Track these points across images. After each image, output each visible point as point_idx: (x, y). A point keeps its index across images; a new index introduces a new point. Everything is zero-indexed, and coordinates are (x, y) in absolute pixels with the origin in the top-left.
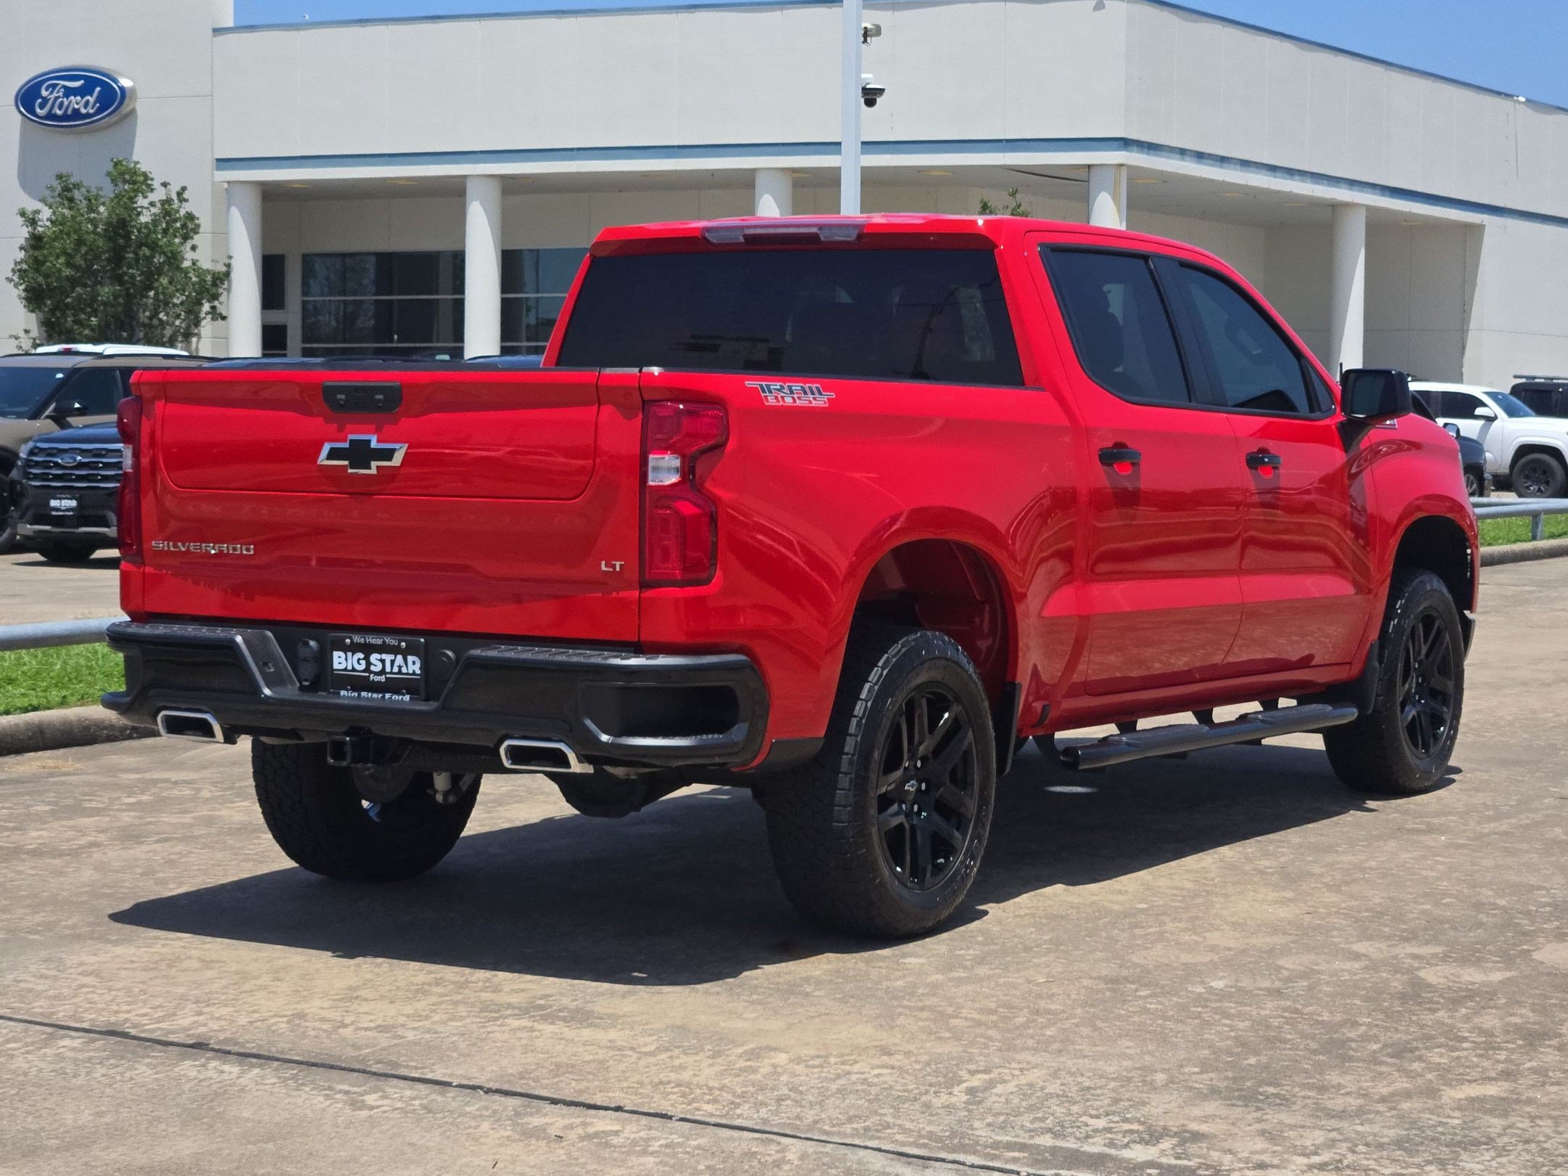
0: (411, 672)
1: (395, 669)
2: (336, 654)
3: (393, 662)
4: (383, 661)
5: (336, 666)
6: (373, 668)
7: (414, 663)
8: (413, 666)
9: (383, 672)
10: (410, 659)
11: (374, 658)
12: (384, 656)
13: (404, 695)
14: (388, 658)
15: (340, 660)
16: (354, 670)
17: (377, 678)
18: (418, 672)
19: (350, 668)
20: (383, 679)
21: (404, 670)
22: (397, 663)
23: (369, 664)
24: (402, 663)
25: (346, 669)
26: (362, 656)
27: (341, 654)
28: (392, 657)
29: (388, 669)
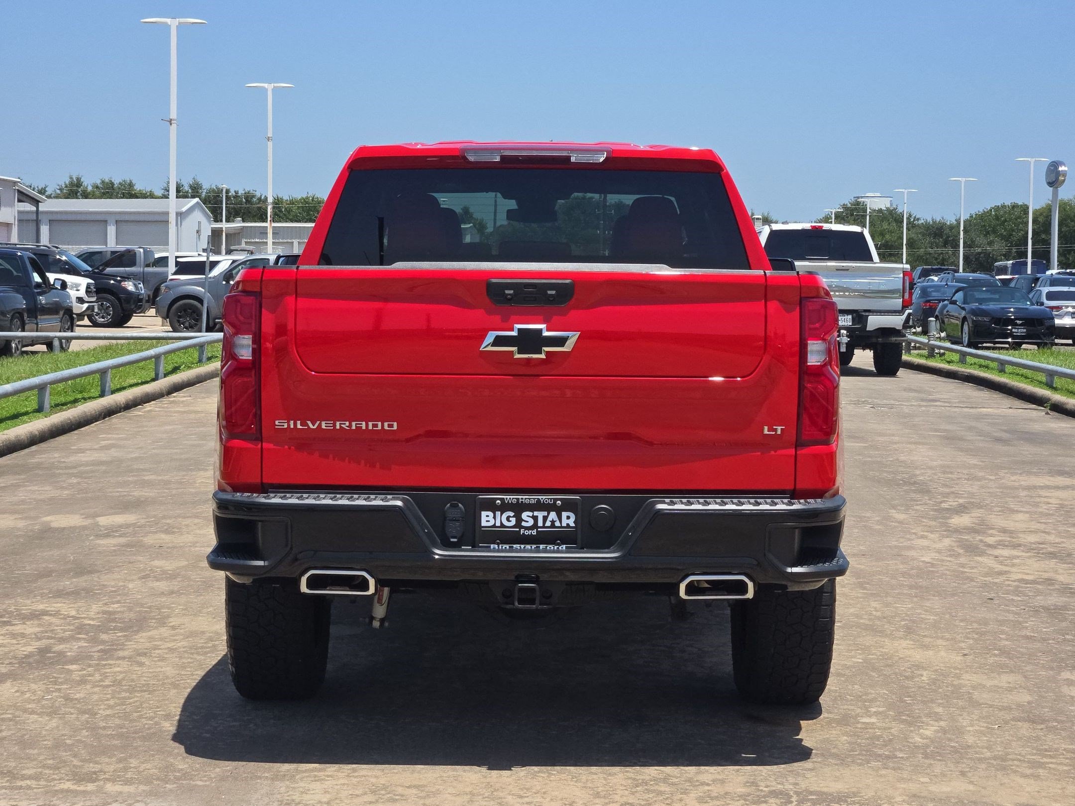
0: (564, 524)
1: (548, 524)
2: (484, 514)
3: (545, 519)
4: (535, 518)
5: (484, 523)
6: (524, 524)
7: (568, 518)
8: (568, 520)
9: (535, 526)
10: (564, 514)
11: (525, 515)
12: (536, 513)
13: (559, 545)
14: (540, 515)
15: (488, 519)
16: (502, 525)
17: (527, 533)
18: (572, 524)
19: (498, 524)
20: (534, 532)
21: (557, 524)
22: (550, 519)
23: (519, 520)
24: (556, 518)
25: (494, 526)
26: (511, 514)
27: (491, 514)
28: (545, 513)
29: (540, 524)
